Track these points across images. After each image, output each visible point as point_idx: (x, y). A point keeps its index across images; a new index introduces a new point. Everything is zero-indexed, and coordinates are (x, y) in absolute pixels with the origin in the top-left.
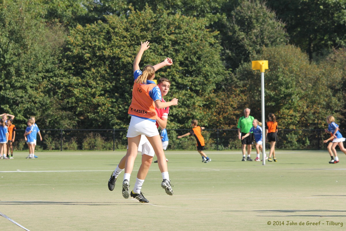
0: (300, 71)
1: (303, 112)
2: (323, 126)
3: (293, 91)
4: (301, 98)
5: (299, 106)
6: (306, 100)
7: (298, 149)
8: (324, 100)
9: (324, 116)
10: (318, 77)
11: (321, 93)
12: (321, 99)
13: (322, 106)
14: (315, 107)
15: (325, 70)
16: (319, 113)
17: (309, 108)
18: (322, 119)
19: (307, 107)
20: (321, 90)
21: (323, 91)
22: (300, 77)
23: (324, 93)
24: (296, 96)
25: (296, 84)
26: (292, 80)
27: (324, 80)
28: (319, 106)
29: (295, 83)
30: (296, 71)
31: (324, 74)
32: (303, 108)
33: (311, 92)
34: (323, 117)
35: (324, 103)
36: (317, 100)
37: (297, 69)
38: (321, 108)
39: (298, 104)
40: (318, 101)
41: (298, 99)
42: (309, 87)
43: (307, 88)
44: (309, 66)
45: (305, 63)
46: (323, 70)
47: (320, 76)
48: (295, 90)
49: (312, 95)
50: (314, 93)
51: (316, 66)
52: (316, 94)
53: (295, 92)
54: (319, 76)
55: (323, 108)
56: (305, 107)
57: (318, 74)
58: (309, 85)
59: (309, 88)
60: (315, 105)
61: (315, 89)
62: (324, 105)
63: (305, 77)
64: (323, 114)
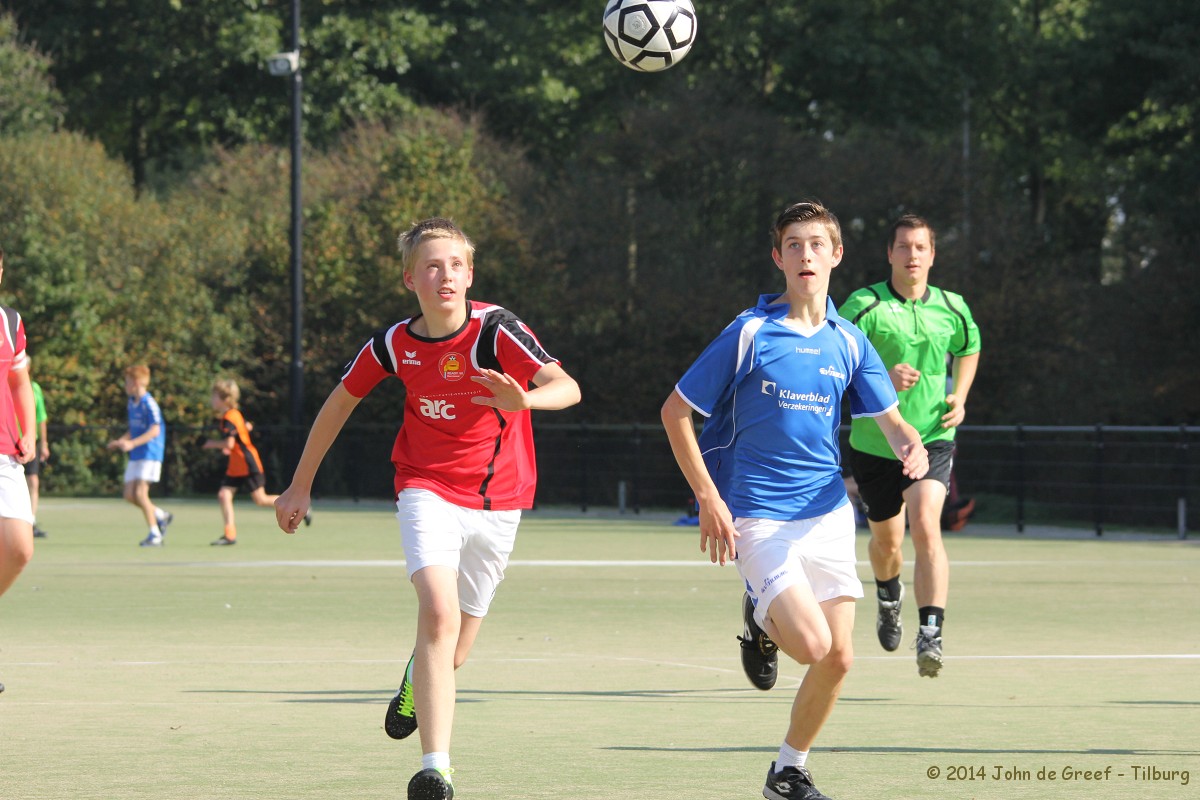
0: (102, 223)
1: (113, 364)
2: (181, 413)
3: (76, 294)
4: (105, 318)
5: (99, 346)
6: (123, 324)
7: (94, 494)
8: (185, 326)
9: (185, 379)
10: (163, 244)
11: (174, 302)
12: (175, 320)
13: (179, 345)
14: (152, 348)
15: (189, 221)
16: (167, 370)
17: (132, 351)
18: (179, 390)
19: (127, 348)
20: (174, 289)
21: (180, 294)
22: (101, 243)
23: (184, 301)
24: (88, 309)
25: (88, 270)
26: (73, 254)
27: (185, 256)
28: (169, 345)
29: (82, 266)
30: (87, 226)
31: (184, 235)
32: (111, 351)
33: (140, 298)
34: (182, 383)
35: (186, 335)
36: (161, 325)
37: (91, 217)
38: (173, 351)
39: (95, 338)
40: (165, 330)
41: (95, 320)
42: (132, 278)
43: (125, 283)
44: (133, 208)
45: (118, 197)
46: (183, 222)
47: (172, 241)
48: (85, 288)
49: (144, 307)
50: (150, 299)
51: (158, 207)
52: (156, 302)
53: (85, 296)
54: (167, 243)
55: (181, 352)
56: (119, 349)
57: (166, 234)
58: (135, 274)
59: (134, 282)
60: (155, 340)
61: (155, 288)
62: (183, 341)
63: (121, 244)
64: (181, 373)
